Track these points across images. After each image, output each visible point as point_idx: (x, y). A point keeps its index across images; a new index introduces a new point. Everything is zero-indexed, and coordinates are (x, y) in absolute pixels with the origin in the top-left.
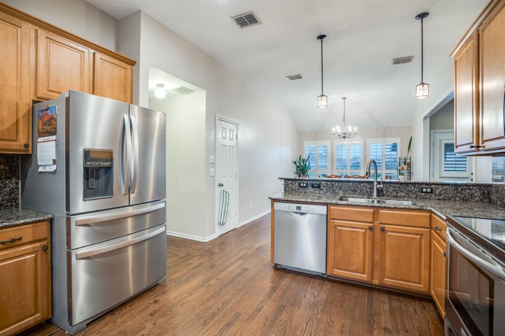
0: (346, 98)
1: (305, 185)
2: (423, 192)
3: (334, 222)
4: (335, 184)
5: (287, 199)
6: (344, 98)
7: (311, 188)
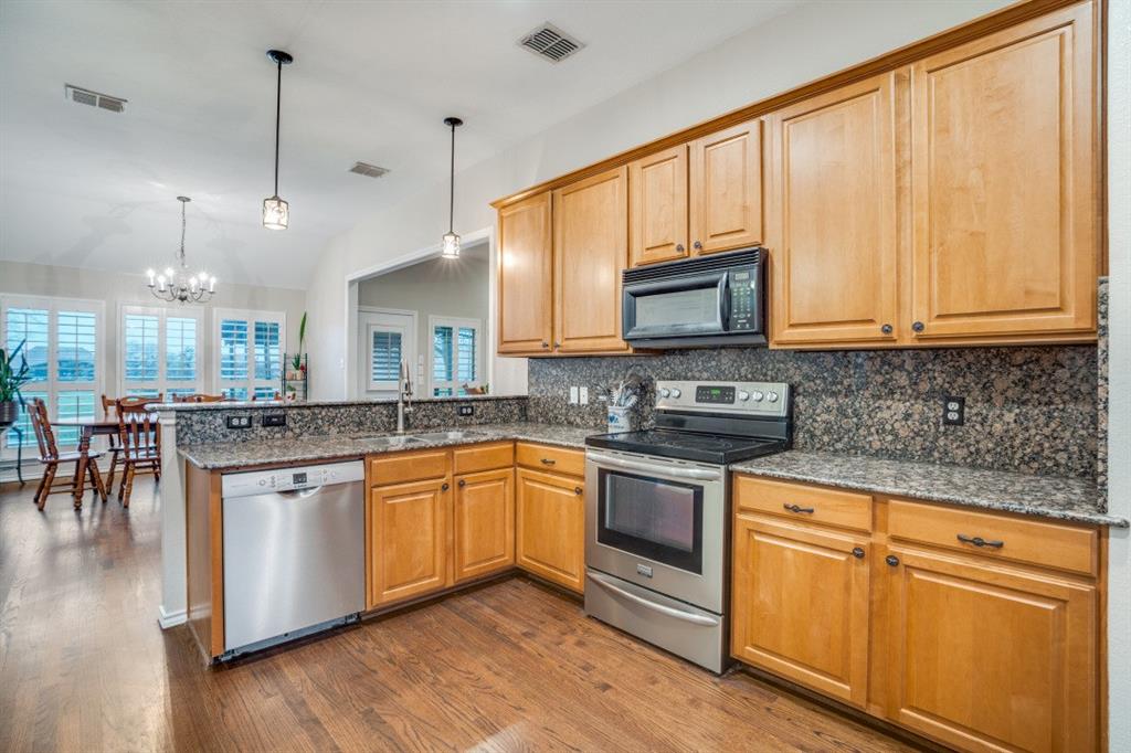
0: (188, 200)
1: (244, 422)
2: (462, 415)
3: (380, 492)
4: (320, 413)
5: (267, 461)
6: (185, 200)
7: (260, 429)
